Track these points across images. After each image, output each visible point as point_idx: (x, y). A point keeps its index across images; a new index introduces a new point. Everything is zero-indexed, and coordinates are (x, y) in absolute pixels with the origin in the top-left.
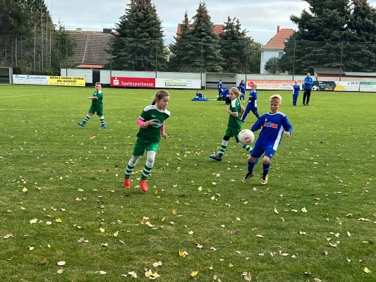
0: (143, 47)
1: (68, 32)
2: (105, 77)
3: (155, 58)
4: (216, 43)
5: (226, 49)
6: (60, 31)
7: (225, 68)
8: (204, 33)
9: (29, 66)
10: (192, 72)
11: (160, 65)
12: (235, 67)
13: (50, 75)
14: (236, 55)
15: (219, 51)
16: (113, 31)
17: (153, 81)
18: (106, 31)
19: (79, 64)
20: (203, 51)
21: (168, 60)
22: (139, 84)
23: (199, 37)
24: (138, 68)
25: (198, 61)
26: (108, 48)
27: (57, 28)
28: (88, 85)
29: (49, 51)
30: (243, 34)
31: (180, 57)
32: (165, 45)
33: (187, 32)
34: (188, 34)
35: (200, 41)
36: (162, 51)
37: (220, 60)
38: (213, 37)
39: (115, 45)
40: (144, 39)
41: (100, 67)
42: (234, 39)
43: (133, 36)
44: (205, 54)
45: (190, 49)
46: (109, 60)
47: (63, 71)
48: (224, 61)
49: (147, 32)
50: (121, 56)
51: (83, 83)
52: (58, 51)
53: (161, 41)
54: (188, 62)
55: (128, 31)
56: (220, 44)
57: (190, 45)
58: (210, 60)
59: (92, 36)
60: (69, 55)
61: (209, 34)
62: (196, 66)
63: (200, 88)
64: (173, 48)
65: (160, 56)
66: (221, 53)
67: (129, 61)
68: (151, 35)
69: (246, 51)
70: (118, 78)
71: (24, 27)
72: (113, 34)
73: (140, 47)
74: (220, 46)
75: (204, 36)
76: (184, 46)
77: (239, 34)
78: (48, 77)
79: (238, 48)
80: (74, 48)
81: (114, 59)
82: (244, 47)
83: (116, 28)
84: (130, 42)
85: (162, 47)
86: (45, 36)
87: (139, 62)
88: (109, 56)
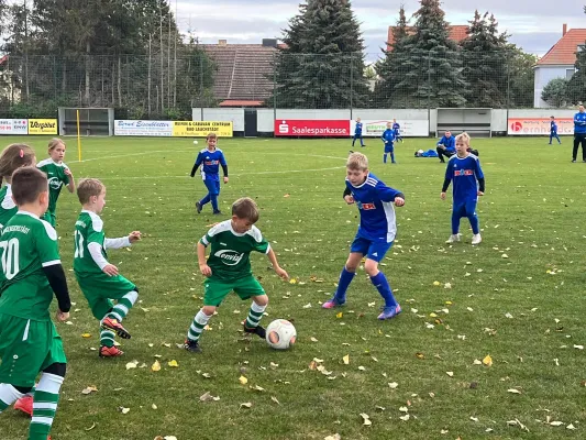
0: (329, 67)
1: (204, 46)
2: (265, 120)
3: (349, 86)
4: (454, 57)
5: (473, 66)
6: (190, 46)
7: (470, 99)
8: (433, 41)
9: (141, 105)
10: (413, 107)
11: (358, 97)
12: (487, 98)
13: (175, 119)
14: (489, 76)
15: (460, 70)
16: (279, 42)
17: (346, 124)
18: (267, 43)
19: (222, 101)
20: (431, 71)
21: (372, 89)
22: (322, 131)
23: (425, 48)
24: (321, 104)
25: (423, 89)
26: (271, 71)
27: (186, 41)
28: (236, 134)
29: (172, 79)
30: (502, 39)
31: (392, 82)
32: (366, 63)
33: (403, 40)
34: (405, 44)
35: (425, 55)
36: (362, 73)
37: (462, 86)
38: (450, 47)
39: (283, 66)
40: (331, 54)
41: (258, 103)
42: (486, 48)
43: (312, 50)
44: (436, 77)
45: (409, 69)
46: (272, 91)
47: (196, 112)
48: (468, 88)
49: (334, 42)
50: (292, 85)
51: (228, 132)
52: (187, 79)
53: (360, 57)
54: (406, 91)
55: (303, 41)
56: (462, 57)
57: (409, 62)
58: (443, 85)
59: (244, 51)
60: (206, 85)
61: (442, 42)
62: (419, 97)
63: (427, 135)
64: (380, 69)
65: (358, 82)
66: (462, 73)
67: (305, 93)
68: (342, 46)
69: (508, 69)
70: (288, 122)
71: (131, 41)
72: (278, 47)
73: (323, 69)
74: (461, 62)
75: (432, 45)
76: (399, 63)
77: (495, 41)
78: (172, 123)
79: (493, 64)
80: (215, 73)
81: (279, 90)
82: (503, 62)
83: (283, 37)
84: (307, 61)
85: (361, 66)
86: (166, 54)
87: (323, 94)
88: (272, 85)
